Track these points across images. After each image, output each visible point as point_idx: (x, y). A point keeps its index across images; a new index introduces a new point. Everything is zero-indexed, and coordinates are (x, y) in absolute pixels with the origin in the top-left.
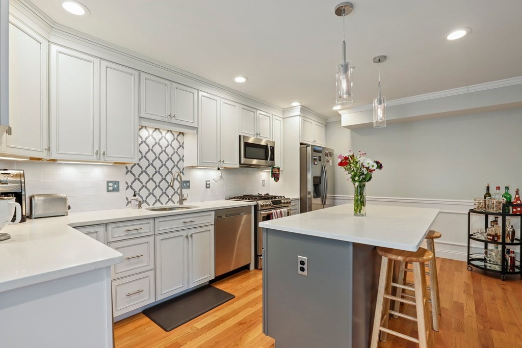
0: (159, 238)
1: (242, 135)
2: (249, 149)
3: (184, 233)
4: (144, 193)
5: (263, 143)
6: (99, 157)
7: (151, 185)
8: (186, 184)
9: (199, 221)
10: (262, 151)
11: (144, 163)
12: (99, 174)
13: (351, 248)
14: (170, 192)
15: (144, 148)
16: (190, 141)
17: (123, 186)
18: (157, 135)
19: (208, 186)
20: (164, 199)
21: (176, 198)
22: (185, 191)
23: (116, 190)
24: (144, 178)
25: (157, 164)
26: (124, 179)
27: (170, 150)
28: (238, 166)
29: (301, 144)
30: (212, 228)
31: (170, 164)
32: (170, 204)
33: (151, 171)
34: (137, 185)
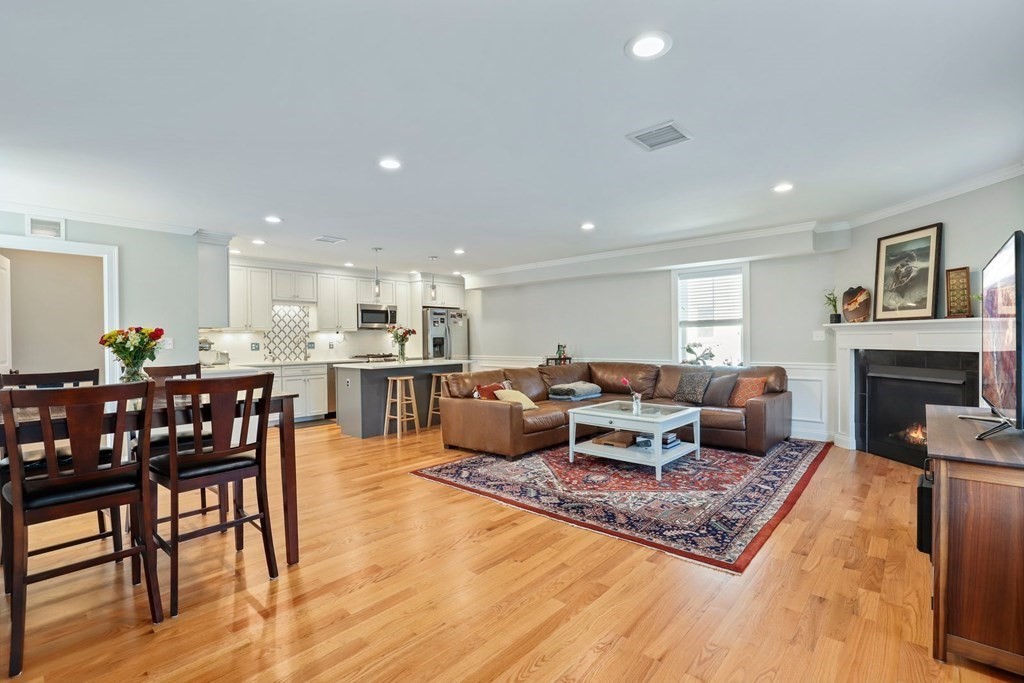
0: (284, 379)
1: (360, 303)
2: (366, 315)
3: (303, 378)
4: (277, 351)
5: (383, 309)
6: (248, 328)
7: (282, 346)
8: (312, 345)
9: (313, 371)
10: (383, 316)
11: (277, 330)
12: (246, 339)
13: (359, 373)
14: (297, 351)
15: (277, 319)
16: (313, 312)
17: (262, 347)
18: (287, 308)
19: (331, 347)
20: (293, 356)
21: (302, 356)
22: (309, 351)
23: (258, 349)
24: (277, 341)
25: (287, 330)
26: (262, 341)
27: (297, 319)
28: (356, 329)
29: (424, 307)
30: (326, 376)
31: (297, 330)
32: (298, 361)
33: (282, 335)
34: (272, 346)
